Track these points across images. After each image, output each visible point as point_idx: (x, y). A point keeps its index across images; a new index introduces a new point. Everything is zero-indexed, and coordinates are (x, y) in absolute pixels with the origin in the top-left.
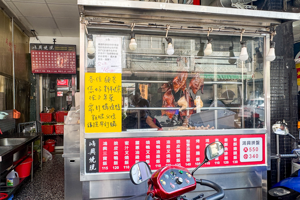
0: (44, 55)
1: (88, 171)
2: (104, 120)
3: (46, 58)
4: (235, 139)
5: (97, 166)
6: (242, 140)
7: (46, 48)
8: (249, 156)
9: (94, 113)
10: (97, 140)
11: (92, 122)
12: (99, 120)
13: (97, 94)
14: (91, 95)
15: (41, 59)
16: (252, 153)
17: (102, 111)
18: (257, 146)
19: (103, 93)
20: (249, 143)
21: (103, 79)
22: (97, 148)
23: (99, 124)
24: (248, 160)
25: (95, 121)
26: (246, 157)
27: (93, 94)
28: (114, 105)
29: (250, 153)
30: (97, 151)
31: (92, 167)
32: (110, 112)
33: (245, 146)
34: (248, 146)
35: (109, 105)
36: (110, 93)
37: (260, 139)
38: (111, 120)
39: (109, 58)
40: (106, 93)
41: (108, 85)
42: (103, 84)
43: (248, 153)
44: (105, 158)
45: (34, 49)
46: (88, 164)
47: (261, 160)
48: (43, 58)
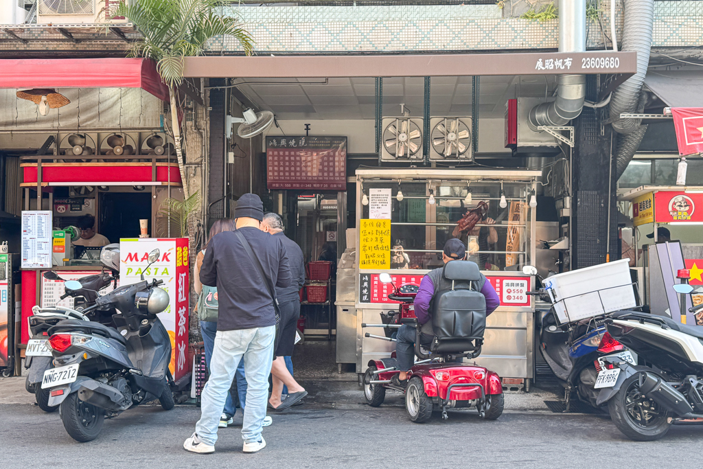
0: (290, 156)
1: (362, 301)
2: (376, 259)
3: (293, 161)
4: (498, 281)
5: (368, 297)
6: (505, 282)
7: (292, 143)
8: (513, 298)
9: (367, 252)
10: (369, 275)
11: (366, 260)
12: (371, 259)
13: (369, 237)
14: (365, 237)
15: (284, 164)
16: (516, 295)
17: (374, 251)
18: (522, 288)
19: (374, 237)
20: (513, 285)
21: (375, 225)
22: (369, 282)
23: (371, 261)
24: (512, 301)
25: (367, 260)
26: (509, 297)
27: (366, 236)
28: (384, 246)
29: (514, 294)
30: (369, 284)
31: (365, 298)
32: (380, 252)
33: (508, 288)
34: (512, 288)
35: (380, 246)
36: (381, 236)
37: (525, 282)
38: (381, 259)
39: (381, 206)
40: (377, 236)
41: (379, 229)
42: (375, 228)
43: (512, 294)
44: (376, 291)
45: (273, 146)
46: (362, 295)
47: (526, 302)
48: (287, 161)
